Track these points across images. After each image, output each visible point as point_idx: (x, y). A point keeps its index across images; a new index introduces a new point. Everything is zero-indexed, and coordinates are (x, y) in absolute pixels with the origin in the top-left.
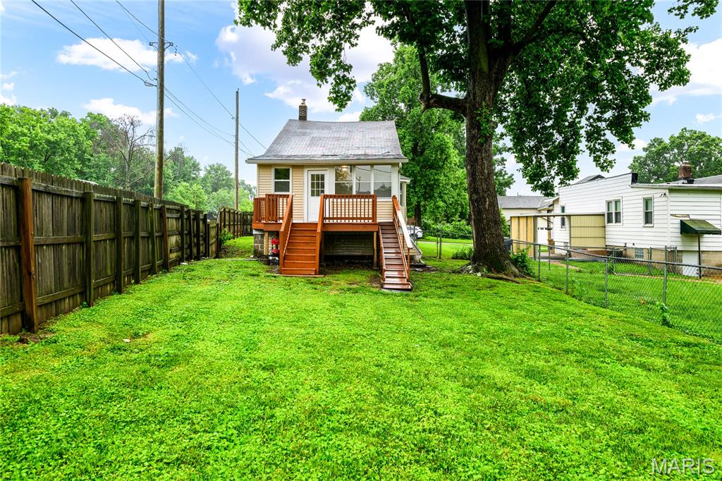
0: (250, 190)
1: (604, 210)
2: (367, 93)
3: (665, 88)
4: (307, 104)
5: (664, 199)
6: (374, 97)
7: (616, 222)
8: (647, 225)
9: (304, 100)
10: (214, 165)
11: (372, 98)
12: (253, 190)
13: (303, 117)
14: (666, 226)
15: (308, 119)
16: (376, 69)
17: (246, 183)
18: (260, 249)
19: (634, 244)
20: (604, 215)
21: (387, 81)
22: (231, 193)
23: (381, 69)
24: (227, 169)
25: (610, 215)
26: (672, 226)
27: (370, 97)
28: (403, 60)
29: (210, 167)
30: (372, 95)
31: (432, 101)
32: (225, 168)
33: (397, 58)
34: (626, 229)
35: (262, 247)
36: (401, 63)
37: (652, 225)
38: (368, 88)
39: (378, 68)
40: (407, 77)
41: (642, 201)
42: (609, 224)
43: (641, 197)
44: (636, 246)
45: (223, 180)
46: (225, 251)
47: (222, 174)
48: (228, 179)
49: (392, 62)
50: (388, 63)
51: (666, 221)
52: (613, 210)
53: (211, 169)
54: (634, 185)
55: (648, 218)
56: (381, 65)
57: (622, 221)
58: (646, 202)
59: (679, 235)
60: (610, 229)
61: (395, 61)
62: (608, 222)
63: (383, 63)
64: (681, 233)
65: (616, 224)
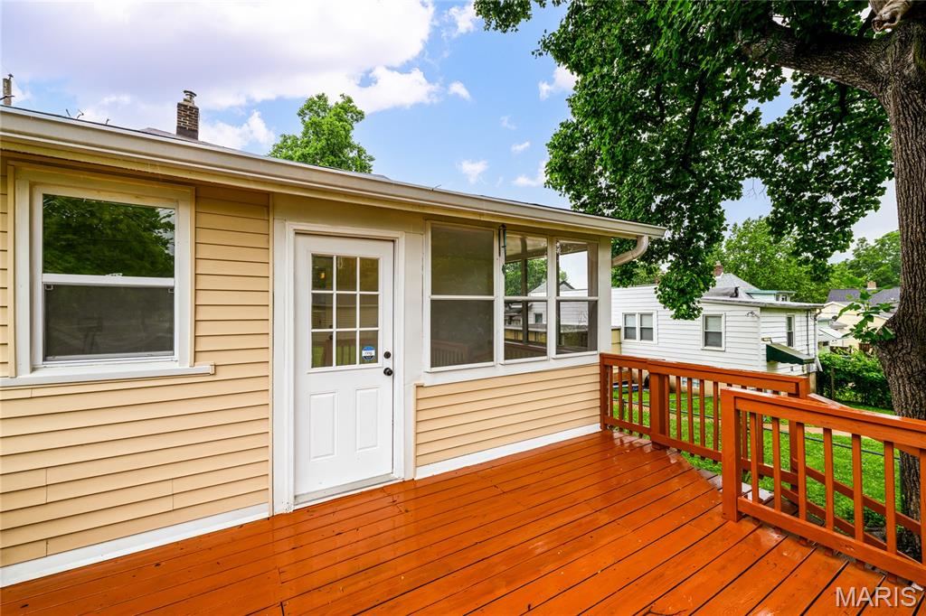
1: (621, 324)
4: (197, 102)
5: (751, 319)
7: (642, 339)
8: (708, 348)
13: (188, 131)
14: (753, 352)
16: (278, 141)
20: (619, 329)
23: (285, 141)
25: (629, 330)
26: (762, 352)
33: (307, 131)
34: (663, 350)
37: (723, 349)
39: (282, 139)
40: (325, 153)
41: (700, 318)
42: (627, 341)
49: (299, 135)
50: (295, 136)
51: (754, 347)
52: (635, 324)
55: (712, 339)
57: (654, 338)
58: (706, 320)
59: (765, 363)
60: (629, 346)
61: (305, 134)
62: (626, 338)
63: (287, 134)
64: (768, 361)
65: (642, 341)
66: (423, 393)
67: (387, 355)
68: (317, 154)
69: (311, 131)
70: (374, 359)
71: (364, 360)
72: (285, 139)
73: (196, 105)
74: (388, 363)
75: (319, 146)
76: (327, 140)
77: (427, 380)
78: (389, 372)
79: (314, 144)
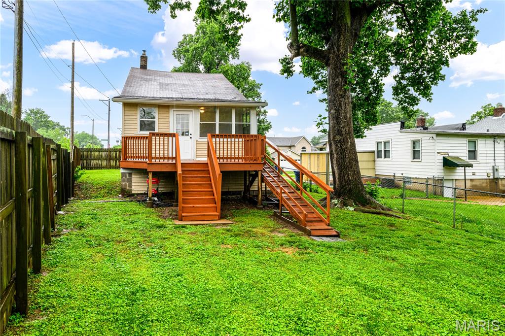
0: (64, 130)
1: (374, 148)
2: (175, 56)
3: (454, 56)
4: (147, 54)
5: (431, 141)
6: (181, 60)
7: (385, 157)
8: (414, 160)
9: (145, 51)
10: (33, 110)
11: (179, 60)
12: (66, 130)
13: (144, 67)
14: (433, 161)
15: (148, 68)
16: (181, 39)
17: (61, 124)
18: (127, 188)
19: (402, 174)
20: (374, 152)
21: (192, 48)
22: (49, 132)
23: (185, 38)
24: (45, 113)
25: (379, 152)
26: (438, 161)
27: (177, 59)
28: (204, 33)
29: (31, 111)
30: (179, 58)
31: (302, 50)
32: (44, 112)
33: (198, 31)
34: (394, 163)
35: (130, 186)
36: (202, 35)
37: (420, 160)
38: (176, 52)
39: (183, 38)
40: (208, 46)
41: (410, 142)
42: (378, 159)
43: (409, 139)
44: (404, 175)
45: (42, 121)
46: (79, 188)
47: (41, 117)
48: (46, 121)
49: (193, 34)
50: (191, 35)
51: (433, 157)
52: (382, 148)
53: (31, 112)
54: (403, 130)
55: (416, 154)
56: (185, 35)
57: (391, 157)
58: (414, 143)
59: (442, 168)
60: (379, 163)
61: (197, 33)
62: (378, 157)
63: (186, 34)
64: (444, 166)
65: (385, 159)
66: (198, 142)
67: (191, 134)
68: (203, 46)
69: (200, 31)
70: (188, 135)
71: (186, 135)
72: (185, 36)
73: (147, 55)
74: (191, 136)
75: (205, 41)
76: (209, 37)
77: (199, 140)
78: (191, 138)
79: (201, 40)
